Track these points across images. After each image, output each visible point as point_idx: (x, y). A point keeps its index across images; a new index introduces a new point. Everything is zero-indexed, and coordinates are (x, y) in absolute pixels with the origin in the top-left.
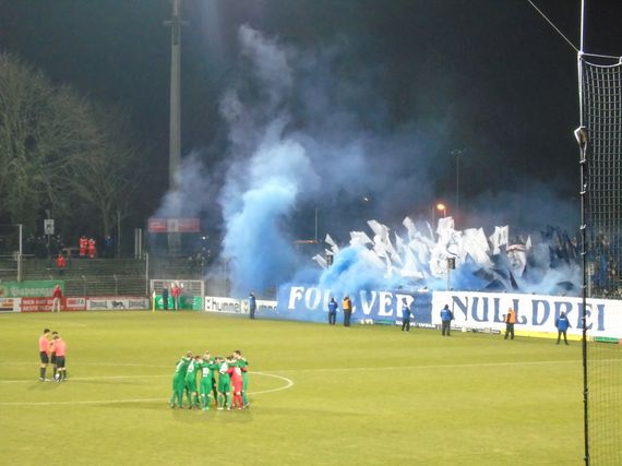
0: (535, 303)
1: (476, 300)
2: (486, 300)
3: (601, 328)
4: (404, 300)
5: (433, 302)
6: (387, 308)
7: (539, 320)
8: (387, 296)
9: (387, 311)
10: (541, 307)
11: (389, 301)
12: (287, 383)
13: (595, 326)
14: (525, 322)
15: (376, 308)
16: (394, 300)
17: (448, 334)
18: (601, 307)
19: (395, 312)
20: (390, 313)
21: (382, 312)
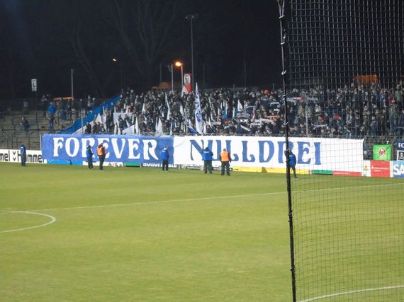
0: (261, 144)
1: (210, 142)
2: (219, 142)
3: (318, 162)
4: (150, 145)
5: (174, 146)
6: (136, 153)
7: (266, 157)
8: (134, 142)
9: (135, 154)
10: (266, 146)
11: (137, 147)
12: (51, 220)
13: (313, 161)
14: (253, 160)
15: (126, 153)
16: (141, 145)
18: (317, 145)
19: (142, 155)
20: (138, 157)
21: (131, 156)
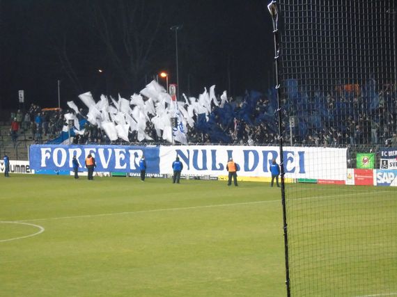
0: (246, 153)
1: (196, 152)
2: (204, 152)
3: (302, 171)
4: (136, 155)
5: (160, 155)
6: (122, 163)
7: (250, 166)
8: (121, 152)
9: (122, 165)
10: (251, 156)
11: (123, 157)
12: (39, 230)
13: (298, 170)
15: (112, 163)
16: (128, 155)
17: (178, 182)
18: (301, 154)
19: (128, 165)
20: (125, 167)
21: (118, 166)
